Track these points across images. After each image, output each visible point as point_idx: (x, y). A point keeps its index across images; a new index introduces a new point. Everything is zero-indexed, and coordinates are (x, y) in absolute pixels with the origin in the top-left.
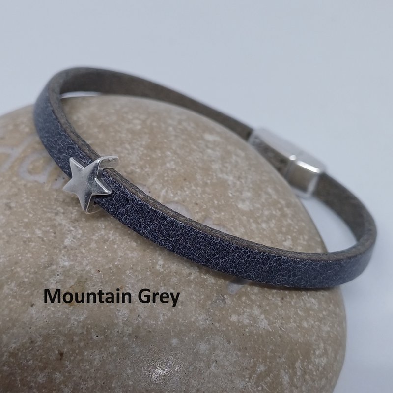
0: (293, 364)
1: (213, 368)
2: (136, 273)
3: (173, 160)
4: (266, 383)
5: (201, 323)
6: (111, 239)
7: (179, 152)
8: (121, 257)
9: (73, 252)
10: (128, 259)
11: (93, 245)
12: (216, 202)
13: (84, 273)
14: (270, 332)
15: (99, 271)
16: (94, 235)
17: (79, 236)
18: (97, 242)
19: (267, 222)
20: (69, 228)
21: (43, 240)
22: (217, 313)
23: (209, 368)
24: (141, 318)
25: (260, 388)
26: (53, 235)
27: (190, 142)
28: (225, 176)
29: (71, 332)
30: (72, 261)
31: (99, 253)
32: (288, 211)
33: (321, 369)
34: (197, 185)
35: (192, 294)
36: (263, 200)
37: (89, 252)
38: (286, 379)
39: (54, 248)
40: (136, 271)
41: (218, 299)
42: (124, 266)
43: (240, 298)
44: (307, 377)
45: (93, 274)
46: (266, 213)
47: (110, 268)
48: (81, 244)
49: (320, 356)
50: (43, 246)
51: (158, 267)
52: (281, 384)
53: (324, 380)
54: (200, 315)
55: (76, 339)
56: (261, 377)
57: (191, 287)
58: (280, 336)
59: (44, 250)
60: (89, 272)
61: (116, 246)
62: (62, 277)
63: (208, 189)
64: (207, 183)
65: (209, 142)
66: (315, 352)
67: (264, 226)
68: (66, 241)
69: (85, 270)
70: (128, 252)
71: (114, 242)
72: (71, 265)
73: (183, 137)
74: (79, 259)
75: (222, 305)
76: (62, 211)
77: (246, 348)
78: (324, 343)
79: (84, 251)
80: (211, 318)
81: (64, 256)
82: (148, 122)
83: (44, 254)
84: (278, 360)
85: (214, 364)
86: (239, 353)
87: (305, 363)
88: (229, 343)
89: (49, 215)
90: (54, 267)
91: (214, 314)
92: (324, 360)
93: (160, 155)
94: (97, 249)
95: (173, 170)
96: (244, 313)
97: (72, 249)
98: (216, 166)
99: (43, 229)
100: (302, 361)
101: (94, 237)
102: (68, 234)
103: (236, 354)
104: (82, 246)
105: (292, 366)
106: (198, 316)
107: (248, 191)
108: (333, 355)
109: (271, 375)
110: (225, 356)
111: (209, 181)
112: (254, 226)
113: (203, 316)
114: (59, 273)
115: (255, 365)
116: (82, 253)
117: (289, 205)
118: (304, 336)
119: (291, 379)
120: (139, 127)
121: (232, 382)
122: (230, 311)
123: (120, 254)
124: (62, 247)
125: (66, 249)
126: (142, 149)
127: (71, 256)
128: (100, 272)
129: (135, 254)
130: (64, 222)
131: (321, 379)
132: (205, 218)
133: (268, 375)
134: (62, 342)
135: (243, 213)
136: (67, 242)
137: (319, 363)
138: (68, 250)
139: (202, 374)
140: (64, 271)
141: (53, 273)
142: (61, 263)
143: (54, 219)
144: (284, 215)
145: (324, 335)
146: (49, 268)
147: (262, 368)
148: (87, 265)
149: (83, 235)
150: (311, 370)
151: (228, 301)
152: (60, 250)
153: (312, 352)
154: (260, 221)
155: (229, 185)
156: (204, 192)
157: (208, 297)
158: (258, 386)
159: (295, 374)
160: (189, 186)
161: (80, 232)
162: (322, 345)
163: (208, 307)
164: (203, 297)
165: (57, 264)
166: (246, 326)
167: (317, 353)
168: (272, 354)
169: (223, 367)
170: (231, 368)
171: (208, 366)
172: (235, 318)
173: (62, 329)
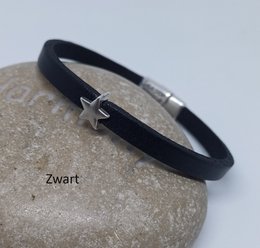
0: (176, 209)
2: (79, 153)
4: (159, 219)
5: (120, 182)
6: (64, 134)
8: (70, 144)
10: (74, 145)
11: (53, 137)
13: (47, 152)
14: (161, 190)
15: (56, 151)
16: (53, 131)
17: (44, 132)
18: (55, 135)
20: (38, 127)
21: (22, 133)
22: (129, 178)
25: (156, 222)
26: (28, 130)
27: (111, 85)
28: (132, 104)
29: (39, 184)
30: (40, 145)
35: (113, 166)
36: (156, 119)
37: (50, 140)
39: (29, 138)
40: (79, 151)
41: (130, 170)
42: (72, 149)
43: (143, 170)
44: (184, 218)
45: (53, 153)
47: (63, 150)
49: (192, 207)
50: (22, 137)
51: (93, 150)
52: (169, 220)
53: (194, 222)
54: (119, 178)
55: (42, 188)
56: (156, 215)
57: (113, 162)
59: (22, 139)
60: (50, 151)
62: (34, 154)
65: (122, 86)
69: (48, 150)
70: (74, 141)
72: (39, 148)
73: (107, 82)
74: (44, 144)
75: (132, 173)
76: (34, 118)
77: (147, 198)
78: (195, 201)
79: (47, 140)
81: (35, 142)
82: (86, 73)
83: (22, 141)
84: (166, 206)
85: (128, 206)
86: (143, 201)
87: (183, 210)
89: (25, 120)
90: (29, 148)
92: (194, 210)
94: (55, 139)
96: (145, 179)
97: (40, 139)
99: (22, 127)
100: (181, 209)
102: (37, 130)
103: (141, 201)
104: (46, 137)
106: (117, 178)
107: (147, 113)
108: (200, 209)
109: (163, 215)
110: (134, 202)
113: (121, 179)
114: (32, 152)
115: (152, 208)
119: (175, 218)
121: (139, 217)
122: (137, 177)
123: (69, 142)
124: (33, 137)
125: (36, 138)
127: (39, 142)
129: (79, 142)
130: (35, 124)
133: (161, 215)
134: (34, 190)
136: (36, 135)
137: (191, 212)
139: (120, 211)
140: (35, 151)
141: (28, 151)
142: (33, 146)
143: (29, 122)
145: (194, 196)
146: (26, 149)
147: (157, 210)
148: (49, 147)
149: (46, 131)
150: (187, 215)
151: (136, 171)
152: (33, 139)
153: (187, 204)
155: (135, 109)
157: (124, 168)
158: (154, 221)
159: (177, 216)
161: (45, 129)
162: (193, 201)
163: (124, 174)
164: (120, 168)
165: (31, 146)
166: (147, 186)
167: (190, 205)
168: (163, 203)
169: (133, 208)
170: (138, 209)
171: (124, 207)
172: (140, 181)
173: (34, 182)
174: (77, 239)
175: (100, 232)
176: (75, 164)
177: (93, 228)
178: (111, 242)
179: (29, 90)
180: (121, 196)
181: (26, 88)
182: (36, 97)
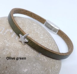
0: (52, 68)
1: (37, 69)
2: (21, 51)
6: (16, 44)
7: (28, 27)
10: (19, 48)
12: (36, 37)
14: (47, 62)
18: (13, 45)
25: (46, 73)
27: (31, 25)
28: (38, 32)
36: (45, 36)
44: (54, 70)
47: (16, 50)
51: (25, 50)
53: (58, 71)
55: (9, 64)
60: (12, 51)
62: (6, 52)
65: (34, 25)
67: (45, 41)
68: (7, 45)
72: (8, 50)
83: (2, 48)
86: (42, 66)
89: (3, 40)
90: (4, 50)
92: (58, 67)
95: (27, 31)
98: (36, 30)
99: (2, 43)
107: (42, 35)
109: (48, 70)
111: (34, 33)
113: (34, 59)
116: (10, 47)
117: (50, 37)
118: (54, 62)
130: (6, 41)
135: (41, 39)
151: (39, 56)
156: (34, 35)
160: (31, 34)
161: (9, 43)
162: (57, 64)
164: (34, 55)
166: (43, 61)
168: (48, 66)
169: (38, 69)
170: (40, 69)
171: (36, 69)
172: (40, 59)
173: (6, 62)
176: (20, 55)
179: (4, 29)
180: (34, 65)
181: (3, 28)
182: (6, 31)
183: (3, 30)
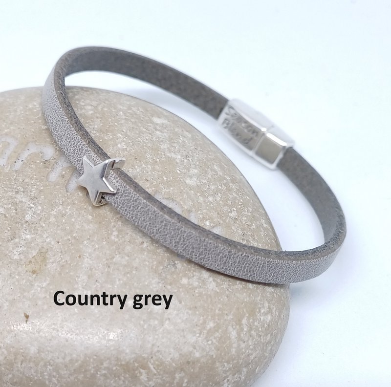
0: (240, 321)
1: (167, 325)
2: (93, 243)
3: (124, 141)
4: (215, 338)
5: (154, 286)
6: (68, 214)
7: (129, 134)
8: (78, 229)
9: (34, 226)
10: (85, 230)
11: (52, 219)
12: (165, 179)
13: (45, 244)
14: (218, 292)
15: (58, 242)
16: (52, 210)
17: (39, 212)
18: (55, 216)
19: (214, 195)
20: (29, 204)
21: (6, 217)
22: (168, 277)
23: (163, 325)
24: (99, 282)
25: (210, 342)
26: (14, 211)
27: (140, 125)
28: (173, 155)
29: (35, 297)
30: (34, 234)
31: (58, 226)
32: (233, 186)
33: (266, 326)
34: (147, 163)
35: (145, 260)
36: (210, 176)
37: (48, 226)
38: (234, 334)
39: (16, 223)
40: (93, 241)
41: (169, 265)
42: (81, 237)
44: (253, 332)
45: (53, 245)
46: (213, 187)
47: (69, 240)
48: (41, 218)
49: (266, 314)
50: (6, 222)
51: (113, 238)
52: (229, 338)
53: (269, 335)
54: (153, 279)
55: (40, 303)
56: (211, 332)
57: (144, 254)
58: (227, 296)
59: (7, 225)
60: (50, 243)
61: (73, 220)
62: (25, 249)
63: (157, 167)
64: (156, 162)
65: (157, 124)
66: (260, 311)
67: (211, 199)
68: (26, 217)
69: (45, 242)
70: (85, 225)
71: (71, 216)
72: (32, 238)
73: (133, 120)
74: (39, 232)
75: (173, 269)
76: (22, 190)
77: (196, 307)
78: (269, 303)
79: (44, 225)
80: (163, 282)
81: (26, 230)
82: (100, 108)
83: (7, 229)
84: (226, 317)
85: (167, 322)
86: (190, 312)
87: (251, 320)
88: (181, 303)
89: (10, 194)
90: (17, 240)
91: (166, 278)
92: (269, 318)
93: (111, 137)
94: (56, 223)
95: (124, 150)
96: (193, 276)
97: (32, 224)
98: (164, 146)
99: (5, 206)
100: (249, 319)
101: (53, 212)
102: (28, 210)
103: (187, 313)
104: (42, 220)
105: (239, 322)
106: (151, 279)
107: (195, 168)
108: (277, 314)
109: (220, 331)
110: (177, 315)
111: (158, 160)
112: (201, 199)
113: (156, 280)
114: (22, 245)
115: (205, 322)
116: (42, 226)
117: (233, 181)
118: (250, 296)
119: (239, 334)
120: (91, 112)
121: (184, 337)
122: (181, 275)
123: (78, 227)
124: (23, 222)
125: (27, 224)
126: (95, 132)
127: (32, 230)
128: (60, 243)
129: (91, 226)
130: (24, 200)
131: (267, 335)
132: (156, 193)
133: (217, 331)
134: (27, 306)
135: (191, 188)
136: (28, 217)
137: (264, 320)
138: (29, 224)
139: (156, 331)
140: (26, 244)
141: (17, 246)
142: (23, 236)
143: (15, 198)
144: (229, 190)
145: (269, 296)
146: (12, 241)
147: (211, 325)
148: (47, 237)
149: (42, 211)
150: (257, 326)
152: (22, 225)
153: (257, 310)
154: (206, 194)
155: (177, 163)
156: (154, 169)
157: (160, 263)
158: (208, 341)
159: (242, 329)
160: (139, 164)
161: (40, 208)
162: (266, 304)
163: (160, 272)
164: (155, 263)
165: (20, 237)
166: (196, 288)
167: (262, 311)
168: (221, 312)
169: (176, 324)
170: (182, 326)
171: (162, 323)
172: (185, 281)
173: (26, 294)
174: (93, 376)
175: (128, 363)
176: (87, 262)
177: (118, 359)
178: (144, 377)
179: (14, 143)
183: (12, 148)
